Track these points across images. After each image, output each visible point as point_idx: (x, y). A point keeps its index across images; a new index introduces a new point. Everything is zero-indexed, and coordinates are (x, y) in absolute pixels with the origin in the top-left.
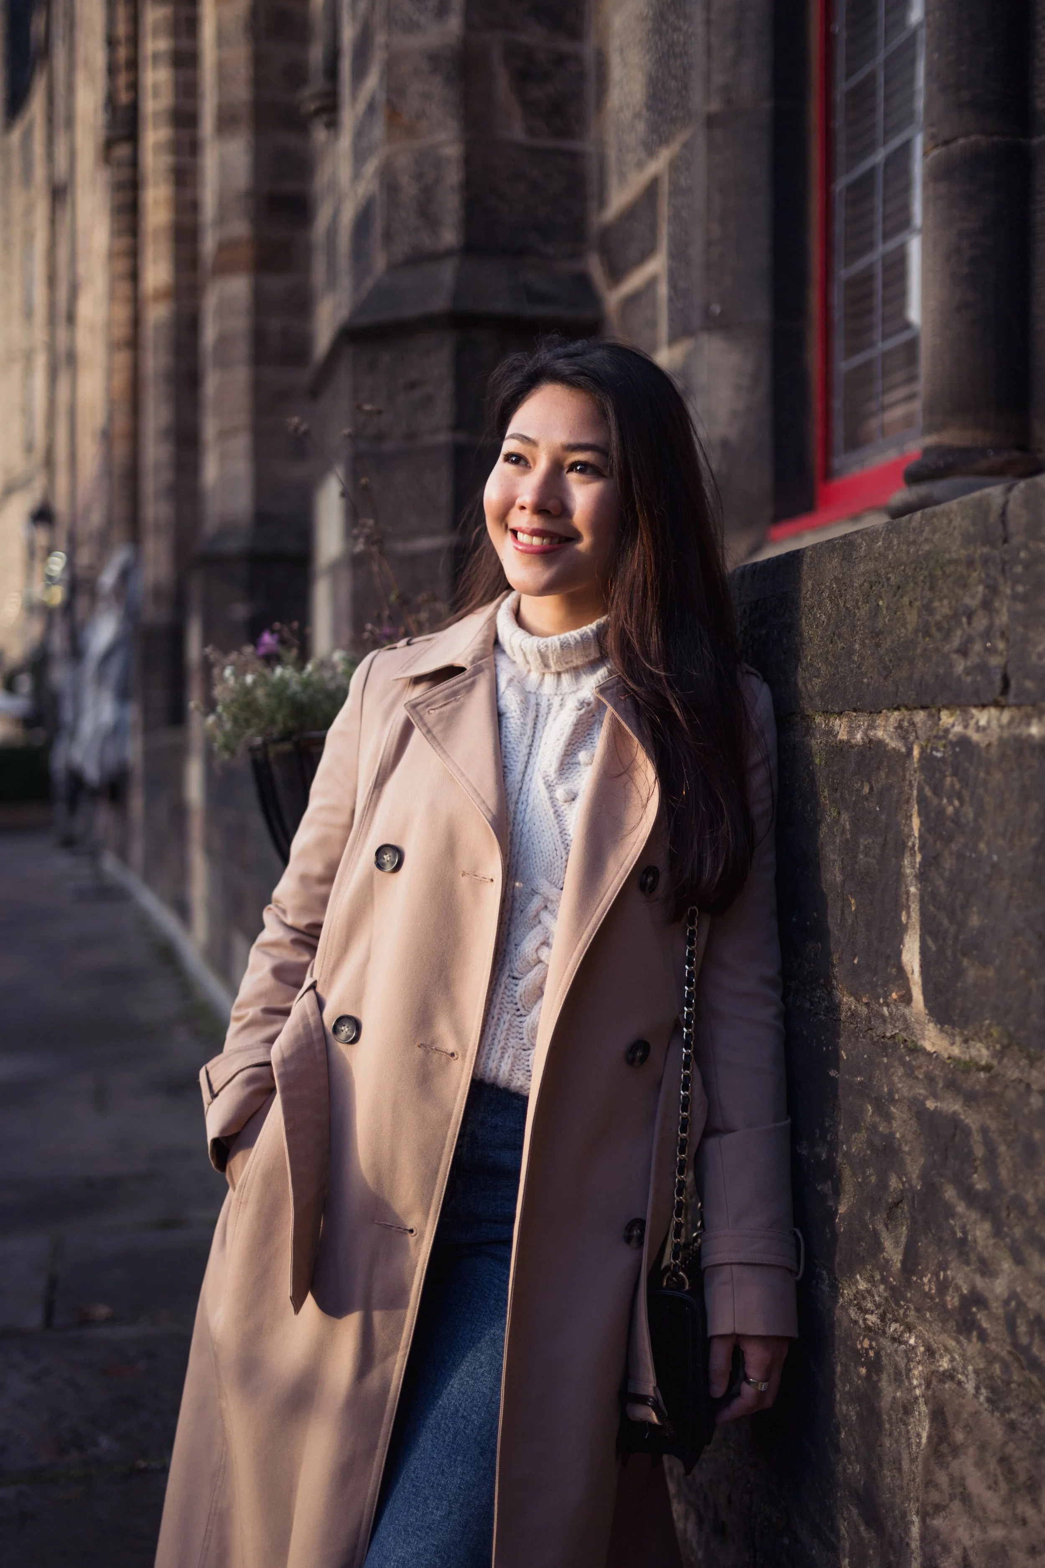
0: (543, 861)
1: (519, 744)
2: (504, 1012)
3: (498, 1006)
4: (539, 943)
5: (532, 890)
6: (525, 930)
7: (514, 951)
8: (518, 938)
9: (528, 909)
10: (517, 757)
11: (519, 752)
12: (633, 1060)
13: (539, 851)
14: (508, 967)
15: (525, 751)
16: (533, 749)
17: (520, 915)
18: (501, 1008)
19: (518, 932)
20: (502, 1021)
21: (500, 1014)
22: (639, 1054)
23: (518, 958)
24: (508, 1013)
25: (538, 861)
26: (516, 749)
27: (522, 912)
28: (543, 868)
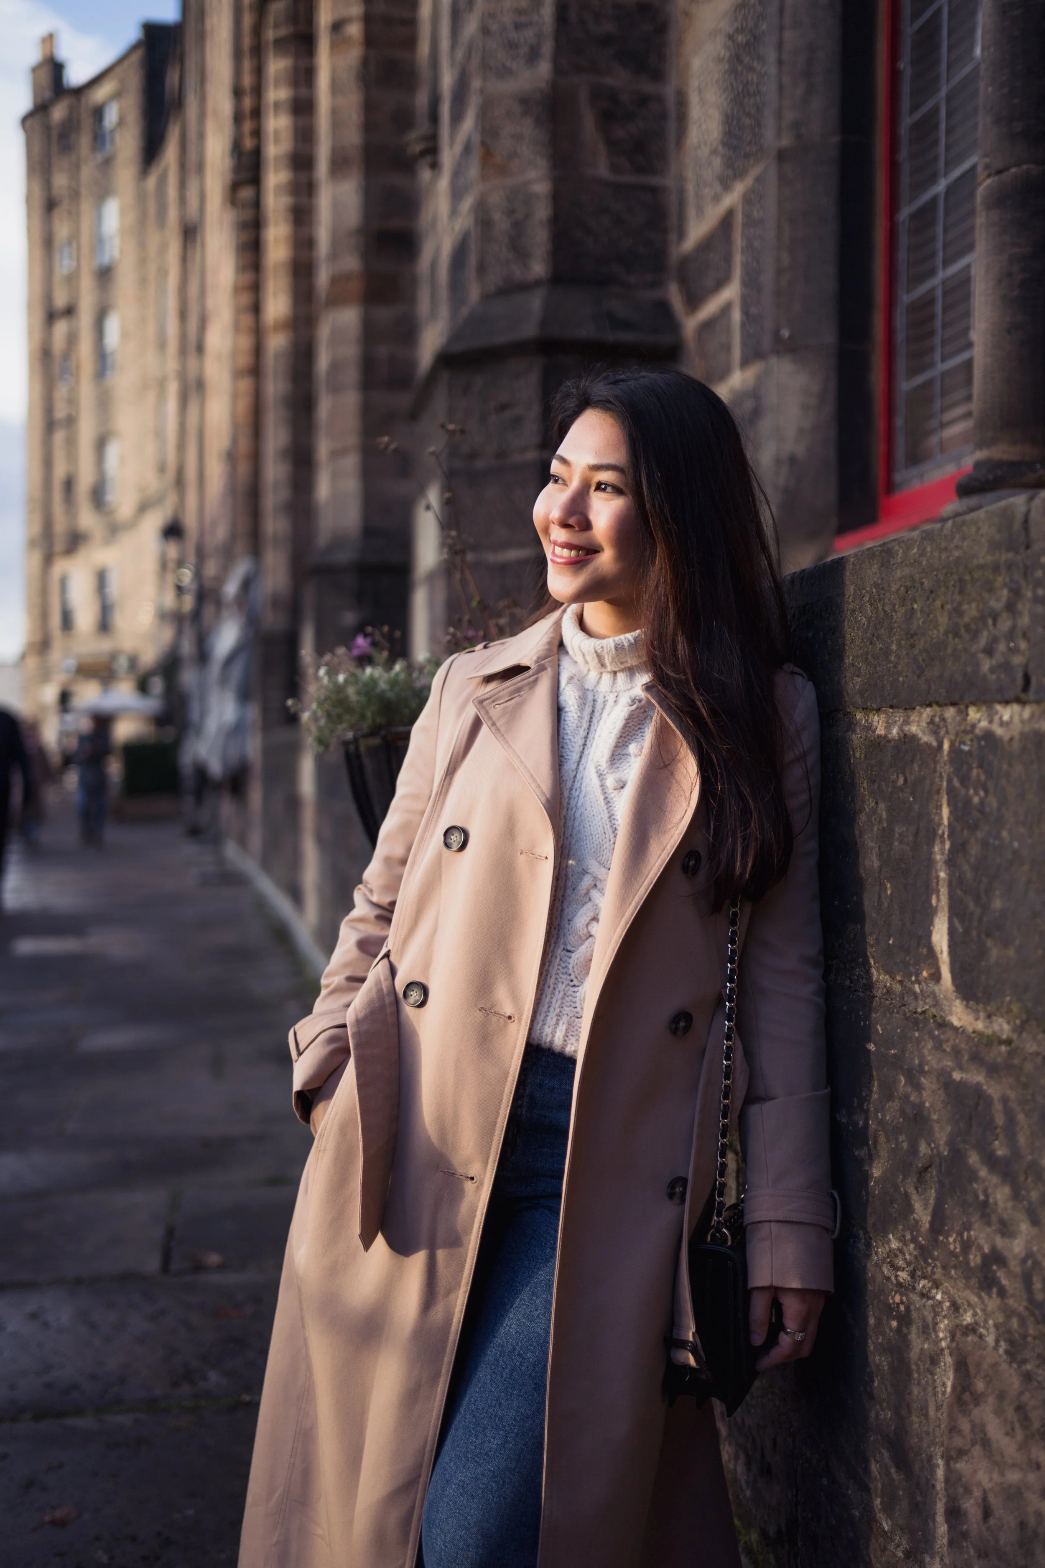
0: (593, 843)
1: (575, 735)
2: (559, 982)
3: (554, 977)
4: (589, 918)
5: (583, 869)
6: (577, 907)
7: (567, 926)
8: (571, 914)
9: (579, 887)
10: (573, 747)
11: (575, 743)
12: (676, 1029)
13: (589, 833)
14: (562, 941)
15: (581, 742)
16: (588, 740)
17: (572, 893)
18: (557, 979)
19: (571, 909)
20: (557, 990)
21: (556, 984)
22: (682, 1024)
23: (571, 933)
24: (563, 983)
25: (588, 843)
26: (572, 740)
27: (574, 890)
28: (593, 850)
